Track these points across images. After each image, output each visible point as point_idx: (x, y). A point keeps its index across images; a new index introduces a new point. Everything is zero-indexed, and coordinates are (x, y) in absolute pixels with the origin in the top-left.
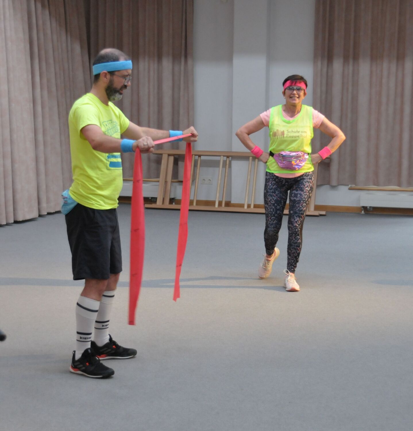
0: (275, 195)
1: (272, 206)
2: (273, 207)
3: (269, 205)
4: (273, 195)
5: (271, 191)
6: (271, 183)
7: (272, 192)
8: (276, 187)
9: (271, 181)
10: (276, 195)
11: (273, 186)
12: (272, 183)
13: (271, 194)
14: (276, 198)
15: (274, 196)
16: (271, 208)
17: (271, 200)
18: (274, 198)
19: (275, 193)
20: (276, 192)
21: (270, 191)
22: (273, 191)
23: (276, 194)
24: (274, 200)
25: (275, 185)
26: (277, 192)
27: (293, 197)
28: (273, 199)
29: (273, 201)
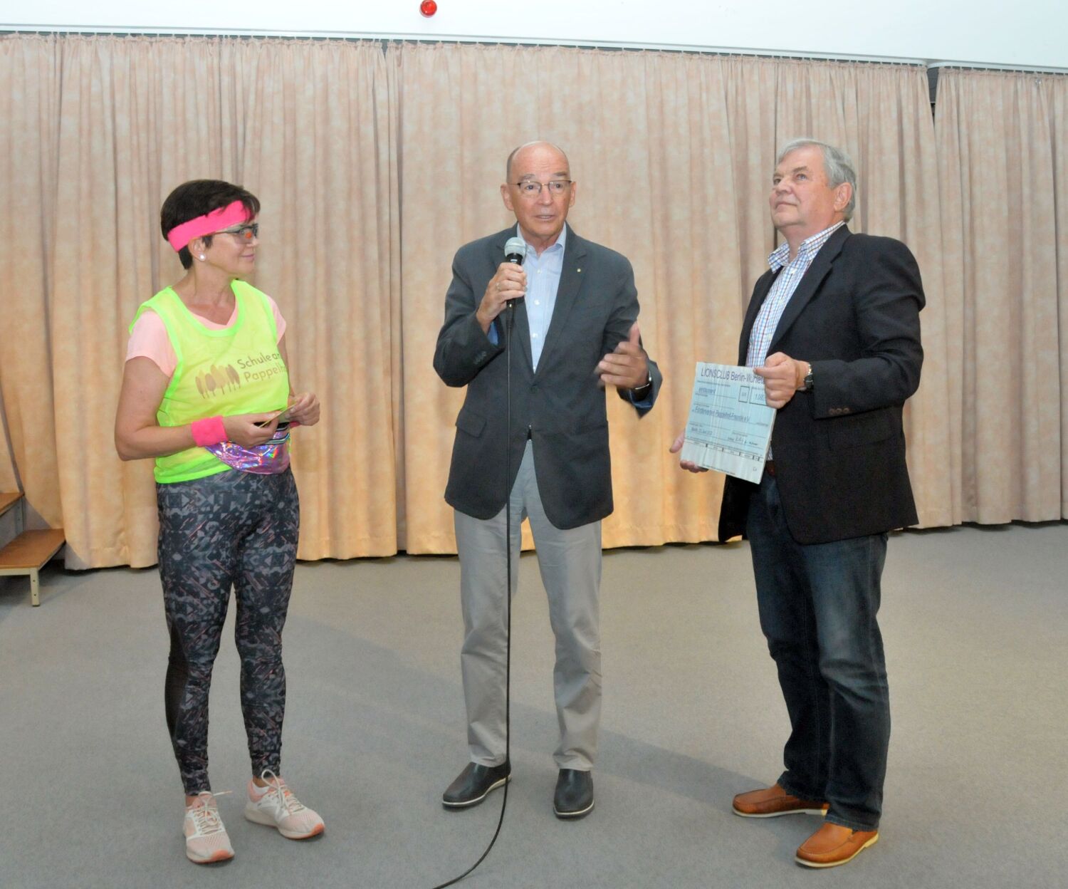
0: (218, 563)
1: (213, 598)
2: (216, 600)
3: (203, 595)
4: (214, 564)
5: (208, 553)
6: (203, 529)
7: (211, 557)
8: (221, 537)
9: (202, 521)
10: (224, 563)
11: (212, 537)
12: (207, 528)
13: (208, 562)
14: (222, 572)
15: (218, 568)
16: (208, 606)
17: (208, 580)
18: (216, 572)
19: (218, 556)
20: (222, 553)
21: (205, 555)
22: (212, 554)
23: (221, 560)
24: (217, 580)
25: (218, 533)
26: (224, 554)
27: (271, 568)
28: (215, 576)
29: (215, 582)
